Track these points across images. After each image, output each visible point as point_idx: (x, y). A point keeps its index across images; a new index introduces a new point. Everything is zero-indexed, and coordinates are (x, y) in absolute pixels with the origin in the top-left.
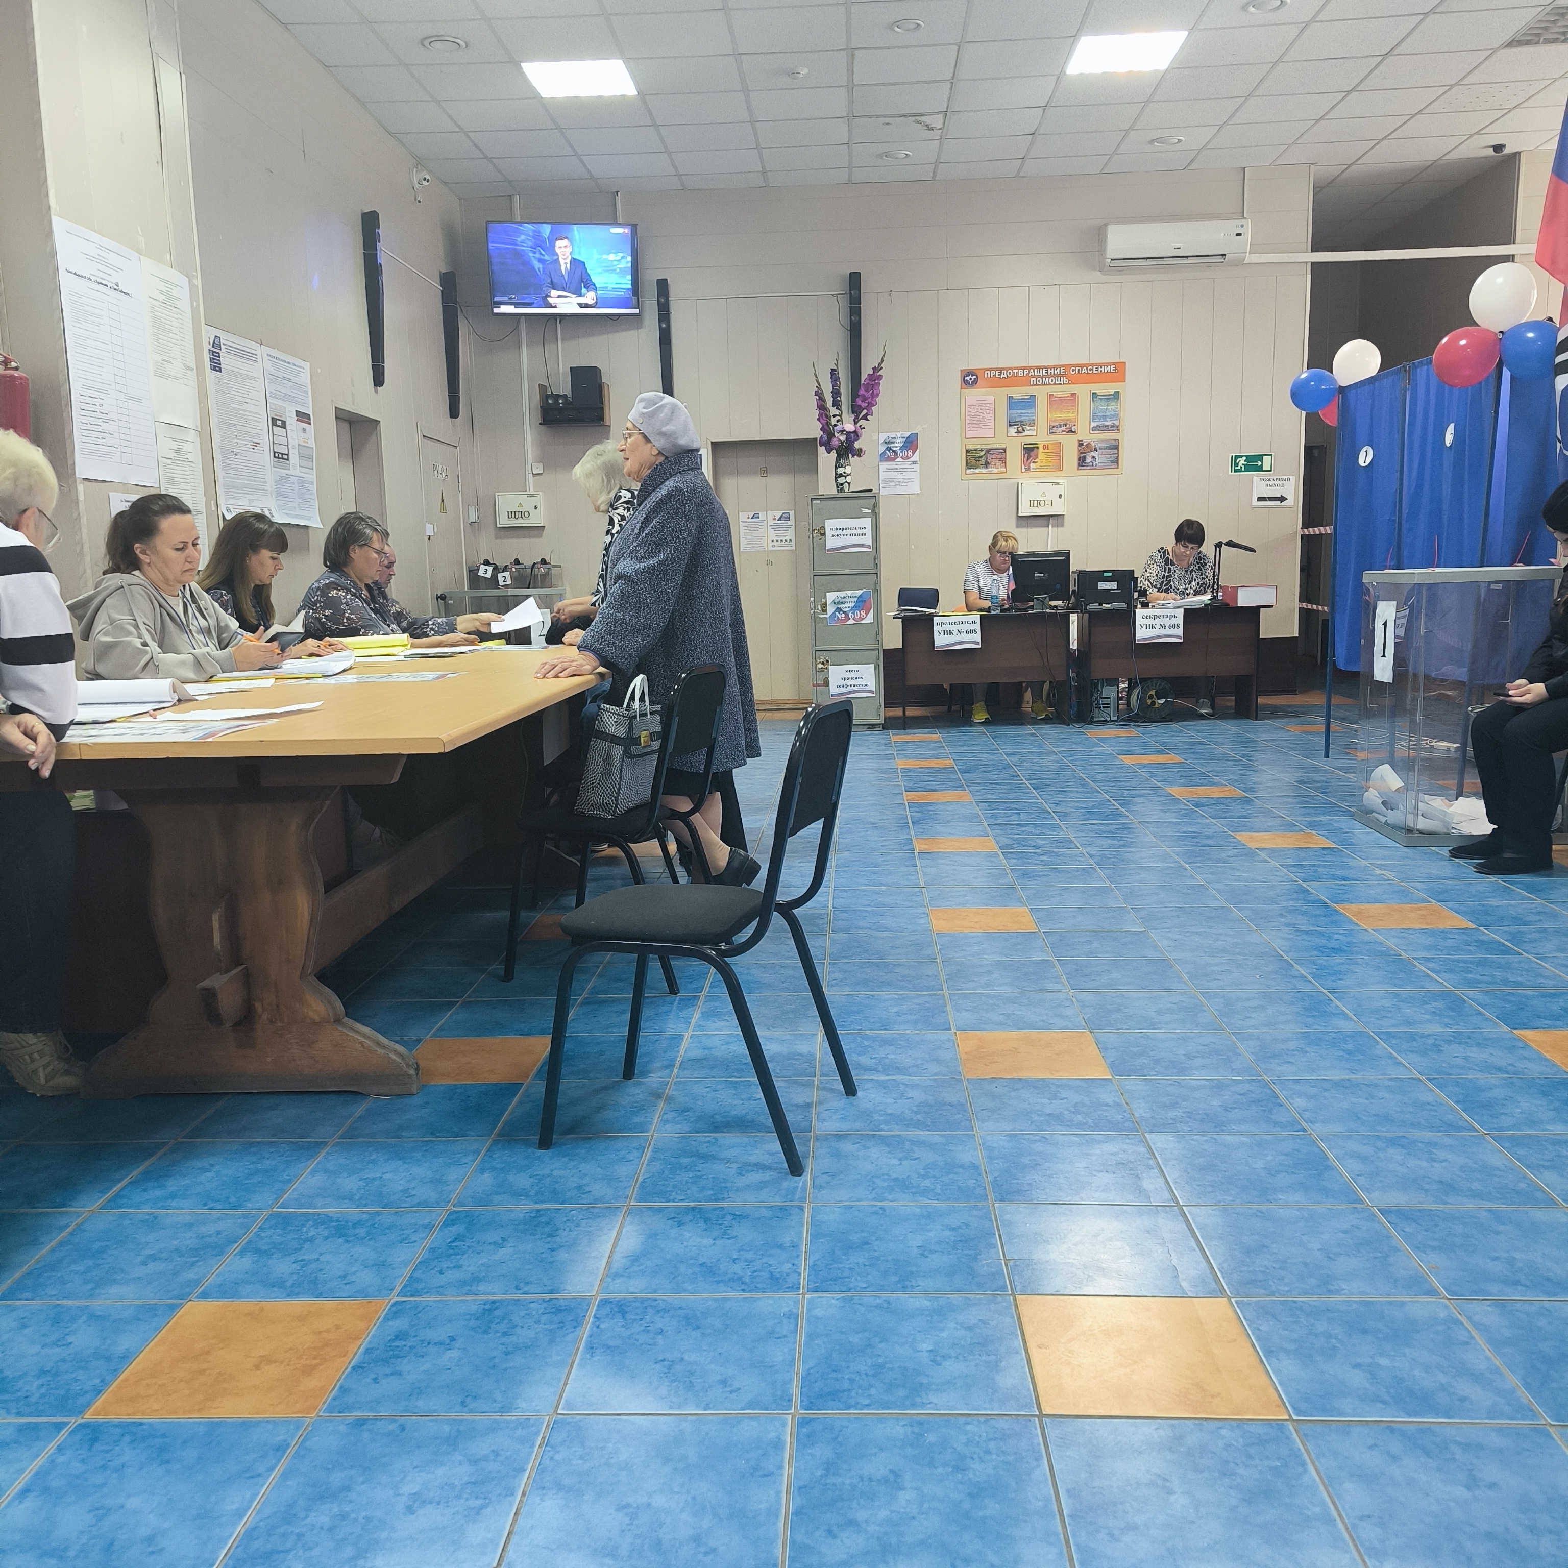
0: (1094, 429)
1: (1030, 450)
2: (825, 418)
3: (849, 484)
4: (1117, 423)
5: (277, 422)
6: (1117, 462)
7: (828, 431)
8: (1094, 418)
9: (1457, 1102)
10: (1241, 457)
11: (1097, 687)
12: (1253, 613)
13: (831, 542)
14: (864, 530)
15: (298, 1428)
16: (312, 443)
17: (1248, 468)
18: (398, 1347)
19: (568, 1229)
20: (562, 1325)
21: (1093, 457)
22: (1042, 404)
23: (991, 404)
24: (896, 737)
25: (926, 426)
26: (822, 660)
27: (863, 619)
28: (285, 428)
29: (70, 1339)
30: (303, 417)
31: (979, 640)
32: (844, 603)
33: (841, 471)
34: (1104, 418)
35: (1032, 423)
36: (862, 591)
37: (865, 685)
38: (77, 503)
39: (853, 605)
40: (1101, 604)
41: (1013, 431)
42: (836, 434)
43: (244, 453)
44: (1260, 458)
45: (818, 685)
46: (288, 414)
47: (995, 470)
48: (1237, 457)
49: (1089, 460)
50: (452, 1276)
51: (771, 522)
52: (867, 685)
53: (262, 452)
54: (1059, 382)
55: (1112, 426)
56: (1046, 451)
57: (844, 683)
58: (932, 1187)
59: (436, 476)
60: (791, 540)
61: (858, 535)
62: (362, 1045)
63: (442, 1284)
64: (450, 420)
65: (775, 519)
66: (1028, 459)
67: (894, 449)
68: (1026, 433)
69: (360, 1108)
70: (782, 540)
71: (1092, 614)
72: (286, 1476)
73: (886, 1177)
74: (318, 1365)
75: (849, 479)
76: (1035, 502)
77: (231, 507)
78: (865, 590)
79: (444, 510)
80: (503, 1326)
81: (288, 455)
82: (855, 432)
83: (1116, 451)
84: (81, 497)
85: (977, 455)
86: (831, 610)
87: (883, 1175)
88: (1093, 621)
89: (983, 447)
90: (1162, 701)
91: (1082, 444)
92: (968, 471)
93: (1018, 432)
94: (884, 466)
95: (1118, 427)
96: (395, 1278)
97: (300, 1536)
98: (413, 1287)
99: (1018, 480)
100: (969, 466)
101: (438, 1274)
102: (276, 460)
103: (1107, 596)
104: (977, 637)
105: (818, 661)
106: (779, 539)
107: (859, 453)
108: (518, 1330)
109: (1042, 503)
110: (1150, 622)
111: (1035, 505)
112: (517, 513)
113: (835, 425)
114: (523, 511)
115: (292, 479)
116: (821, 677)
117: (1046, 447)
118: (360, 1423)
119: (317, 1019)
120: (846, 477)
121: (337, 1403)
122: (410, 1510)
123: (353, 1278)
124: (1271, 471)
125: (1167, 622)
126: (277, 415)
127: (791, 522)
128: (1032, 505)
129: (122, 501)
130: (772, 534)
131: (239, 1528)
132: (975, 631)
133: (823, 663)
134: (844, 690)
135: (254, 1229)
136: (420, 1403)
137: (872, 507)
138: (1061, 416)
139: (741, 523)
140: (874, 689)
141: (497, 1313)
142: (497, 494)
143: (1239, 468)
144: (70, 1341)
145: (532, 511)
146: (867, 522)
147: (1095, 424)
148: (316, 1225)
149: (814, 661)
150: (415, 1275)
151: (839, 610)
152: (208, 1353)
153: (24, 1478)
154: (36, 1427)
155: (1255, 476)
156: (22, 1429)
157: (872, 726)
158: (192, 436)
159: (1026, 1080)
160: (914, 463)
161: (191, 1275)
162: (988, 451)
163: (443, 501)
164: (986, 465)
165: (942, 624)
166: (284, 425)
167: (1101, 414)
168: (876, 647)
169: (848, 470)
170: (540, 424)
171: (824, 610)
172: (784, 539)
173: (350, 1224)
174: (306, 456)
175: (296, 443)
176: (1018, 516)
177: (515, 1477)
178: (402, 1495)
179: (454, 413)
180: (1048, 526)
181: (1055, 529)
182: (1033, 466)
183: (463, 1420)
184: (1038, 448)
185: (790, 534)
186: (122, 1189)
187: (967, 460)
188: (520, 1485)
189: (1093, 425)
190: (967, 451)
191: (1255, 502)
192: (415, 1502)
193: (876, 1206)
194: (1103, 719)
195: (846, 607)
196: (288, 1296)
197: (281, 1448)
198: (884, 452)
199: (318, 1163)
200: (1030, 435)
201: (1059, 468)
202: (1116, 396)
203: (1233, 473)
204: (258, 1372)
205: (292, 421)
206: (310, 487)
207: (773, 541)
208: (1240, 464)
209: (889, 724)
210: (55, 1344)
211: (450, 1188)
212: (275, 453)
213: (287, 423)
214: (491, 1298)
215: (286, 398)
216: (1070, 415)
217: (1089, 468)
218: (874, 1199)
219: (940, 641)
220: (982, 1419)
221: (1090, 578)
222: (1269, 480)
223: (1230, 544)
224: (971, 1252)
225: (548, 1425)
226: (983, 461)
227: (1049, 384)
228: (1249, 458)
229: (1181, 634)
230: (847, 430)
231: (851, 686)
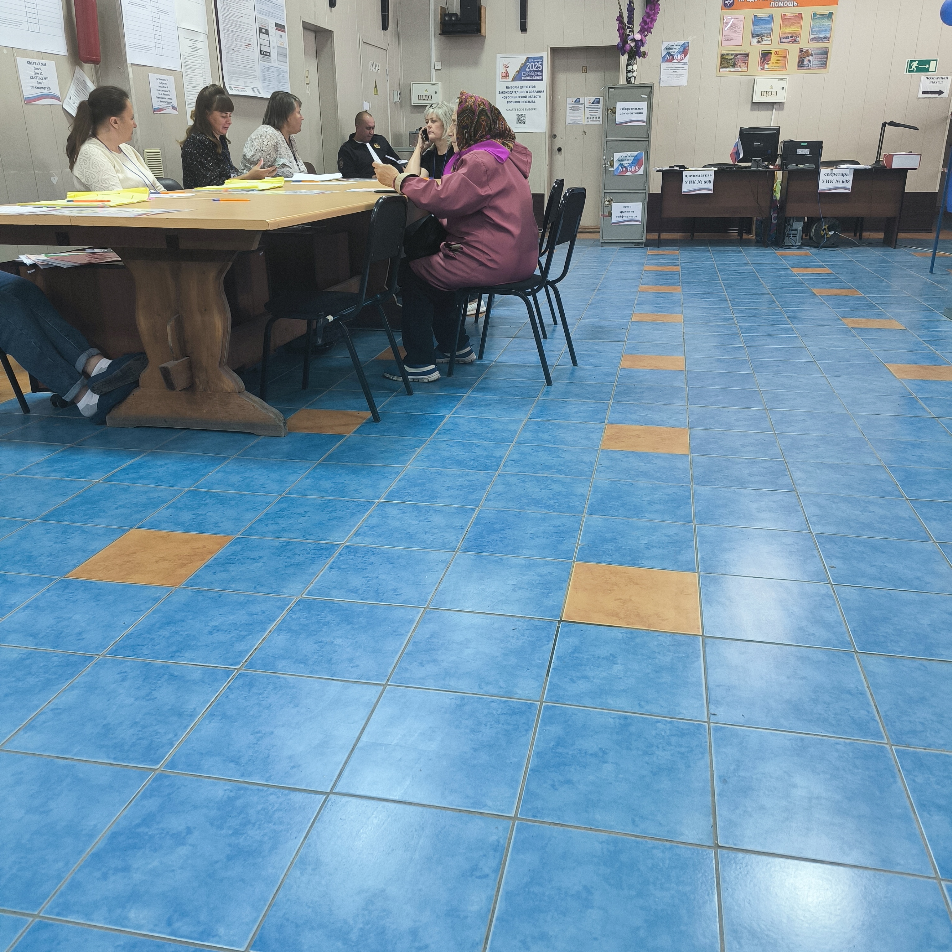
0: (813, 39)
1: (765, 56)
2: (622, 30)
3: (635, 77)
4: (828, 35)
5: (264, 31)
6: (826, 64)
7: (624, 38)
8: (812, 32)
9: (899, 481)
10: (915, 61)
11: (789, 222)
12: (903, 173)
13: (619, 119)
14: (642, 110)
15: (168, 591)
16: (286, 45)
17: (919, 70)
18: (231, 559)
19: (341, 510)
20: (320, 556)
21: (809, 61)
22: (777, 22)
23: (741, 21)
24: (651, 251)
25: (695, 37)
26: (608, 199)
27: (637, 172)
28: (268, 35)
29: (69, 541)
30: (280, 27)
31: (712, 188)
32: (625, 160)
33: (630, 68)
34: (820, 31)
35: (770, 35)
36: (637, 153)
37: (635, 217)
38: (128, 80)
39: (631, 162)
40: (797, 165)
41: (755, 41)
42: (629, 41)
43: (241, 51)
44: (928, 62)
45: (604, 216)
46: (270, 25)
47: (740, 69)
48: (912, 61)
49: (806, 62)
50: (272, 528)
51: (587, 105)
52: (636, 217)
53: (253, 50)
54: (791, 5)
55: (825, 38)
56: (777, 55)
57: (621, 215)
58: (553, 504)
59: (371, 70)
60: (599, 117)
61: (638, 113)
62: (254, 407)
63: (265, 531)
64: (382, 31)
65: (590, 103)
66: (763, 62)
67: (672, 53)
68: (764, 43)
69: (253, 442)
70: (593, 117)
71: (791, 172)
72: (154, 612)
73: (529, 497)
74: (188, 564)
75: (635, 74)
76: (765, 92)
77: (232, 86)
78: (639, 152)
79: (376, 93)
80: (289, 554)
81: (270, 53)
82: (641, 40)
83: (826, 56)
84: (131, 75)
85: (729, 58)
86: (616, 165)
87: (528, 496)
88: (791, 176)
89: (733, 53)
90: (831, 233)
91: (802, 51)
92: (721, 70)
93: (759, 42)
94: (664, 65)
95: (829, 38)
96: (243, 526)
97: (152, 639)
98: (250, 531)
99: (754, 77)
100: (722, 66)
101: (265, 526)
102: (262, 56)
103: (803, 159)
104: (711, 186)
105: (606, 200)
106: (592, 117)
107: (644, 55)
108: (297, 556)
109: (770, 93)
110: (830, 178)
111: (765, 95)
112: (424, 96)
113: (629, 35)
114: (428, 95)
115: (273, 69)
116: (607, 210)
117: (776, 53)
118: (200, 592)
119: (229, 391)
120: (633, 72)
121: (191, 582)
122: (211, 633)
123: (220, 525)
124: (935, 71)
125: (841, 178)
126: (262, 26)
127: (601, 105)
128: (763, 95)
129: (157, 79)
130: (588, 113)
131: (125, 633)
132: (710, 182)
133: (609, 201)
134: (621, 219)
135: (178, 497)
136: (233, 586)
137: (648, 94)
138: (790, 30)
139: (567, 105)
140: (640, 220)
141: (288, 547)
142: (412, 83)
143: (912, 69)
144: (69, 542)
145: (434, 95)
146: (644, 105)
147: (813, 36)
148: (211, 497)
149: (603, 199)
150: (253, 526)
151: (621, 165)
152: (135, 553)
153: (28, 601)
154: (40, 579)
155: (923, 76)
156: (33, 579)
157: (637, 244)
158: (202, 38)
159: (636, 453)
160: (685, 63)
161: (138, 516)
162: (736, 55)
163: (376, 87)
164: (734, 65)
165: (689, 176)
166: (267, 33)
167: (818, 29)
168: (644, 191)
169: (635, 67)
170: (439, 34)
171: (612, 165)
172: (595, 116)
173: (228, 498)
174: (282, 54)
175: (275, 45)
176: (753, 103)
177: (269, 623)
178: (209, 626)
179: (385, 27)
180: (773, 110)
181: (777, 112)
182: (766, 66)
183: (252, 595)
184: (771, 53)
185: (599, 113)
186: (117, 472)
187: (721, 62)
188: (270, 627)
189: (812, 36)
190: (722, 55)
191: (921, 95)
192: (214, 630)
193: (516, 511)
194: (791, 244)
195: (626, 163)
196: (185, 530)
197: (156, 600)
198: (665, 55)
199: (221, 468)
200: (766, 44)
201: (784, 68)
202: (831, 15)
203: (908, 73)
204: (157, 564)
205: (272, 29)
206: (285, 75)
207: (588, 118)
208: (913, 67)
209: (648, 244)
210: (61, 542)
211: (287, 485)
212: (261, 51)
213: (269, 31)
214: (288, 540)
215: (268, 14)
216: (796, 29)
217: (805, 68)
218: (517, 508)
219: (686, 188)
220: (527, 619)
221: (791, 146)
222: (933, 78)
223: (892, 124)
224: (559, 539)
225: (295, 602)
226: (732, 62)
227: (784, 7)
228: (921, 62)
229: (850, 187)
230: (636, 39)
231: (626, 217)
